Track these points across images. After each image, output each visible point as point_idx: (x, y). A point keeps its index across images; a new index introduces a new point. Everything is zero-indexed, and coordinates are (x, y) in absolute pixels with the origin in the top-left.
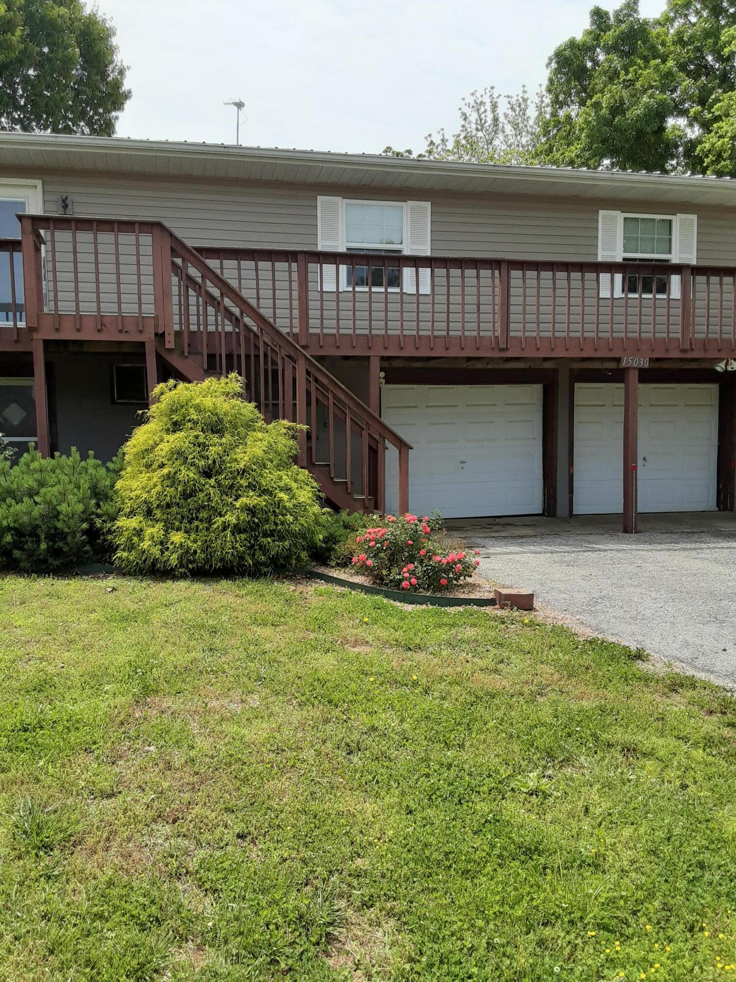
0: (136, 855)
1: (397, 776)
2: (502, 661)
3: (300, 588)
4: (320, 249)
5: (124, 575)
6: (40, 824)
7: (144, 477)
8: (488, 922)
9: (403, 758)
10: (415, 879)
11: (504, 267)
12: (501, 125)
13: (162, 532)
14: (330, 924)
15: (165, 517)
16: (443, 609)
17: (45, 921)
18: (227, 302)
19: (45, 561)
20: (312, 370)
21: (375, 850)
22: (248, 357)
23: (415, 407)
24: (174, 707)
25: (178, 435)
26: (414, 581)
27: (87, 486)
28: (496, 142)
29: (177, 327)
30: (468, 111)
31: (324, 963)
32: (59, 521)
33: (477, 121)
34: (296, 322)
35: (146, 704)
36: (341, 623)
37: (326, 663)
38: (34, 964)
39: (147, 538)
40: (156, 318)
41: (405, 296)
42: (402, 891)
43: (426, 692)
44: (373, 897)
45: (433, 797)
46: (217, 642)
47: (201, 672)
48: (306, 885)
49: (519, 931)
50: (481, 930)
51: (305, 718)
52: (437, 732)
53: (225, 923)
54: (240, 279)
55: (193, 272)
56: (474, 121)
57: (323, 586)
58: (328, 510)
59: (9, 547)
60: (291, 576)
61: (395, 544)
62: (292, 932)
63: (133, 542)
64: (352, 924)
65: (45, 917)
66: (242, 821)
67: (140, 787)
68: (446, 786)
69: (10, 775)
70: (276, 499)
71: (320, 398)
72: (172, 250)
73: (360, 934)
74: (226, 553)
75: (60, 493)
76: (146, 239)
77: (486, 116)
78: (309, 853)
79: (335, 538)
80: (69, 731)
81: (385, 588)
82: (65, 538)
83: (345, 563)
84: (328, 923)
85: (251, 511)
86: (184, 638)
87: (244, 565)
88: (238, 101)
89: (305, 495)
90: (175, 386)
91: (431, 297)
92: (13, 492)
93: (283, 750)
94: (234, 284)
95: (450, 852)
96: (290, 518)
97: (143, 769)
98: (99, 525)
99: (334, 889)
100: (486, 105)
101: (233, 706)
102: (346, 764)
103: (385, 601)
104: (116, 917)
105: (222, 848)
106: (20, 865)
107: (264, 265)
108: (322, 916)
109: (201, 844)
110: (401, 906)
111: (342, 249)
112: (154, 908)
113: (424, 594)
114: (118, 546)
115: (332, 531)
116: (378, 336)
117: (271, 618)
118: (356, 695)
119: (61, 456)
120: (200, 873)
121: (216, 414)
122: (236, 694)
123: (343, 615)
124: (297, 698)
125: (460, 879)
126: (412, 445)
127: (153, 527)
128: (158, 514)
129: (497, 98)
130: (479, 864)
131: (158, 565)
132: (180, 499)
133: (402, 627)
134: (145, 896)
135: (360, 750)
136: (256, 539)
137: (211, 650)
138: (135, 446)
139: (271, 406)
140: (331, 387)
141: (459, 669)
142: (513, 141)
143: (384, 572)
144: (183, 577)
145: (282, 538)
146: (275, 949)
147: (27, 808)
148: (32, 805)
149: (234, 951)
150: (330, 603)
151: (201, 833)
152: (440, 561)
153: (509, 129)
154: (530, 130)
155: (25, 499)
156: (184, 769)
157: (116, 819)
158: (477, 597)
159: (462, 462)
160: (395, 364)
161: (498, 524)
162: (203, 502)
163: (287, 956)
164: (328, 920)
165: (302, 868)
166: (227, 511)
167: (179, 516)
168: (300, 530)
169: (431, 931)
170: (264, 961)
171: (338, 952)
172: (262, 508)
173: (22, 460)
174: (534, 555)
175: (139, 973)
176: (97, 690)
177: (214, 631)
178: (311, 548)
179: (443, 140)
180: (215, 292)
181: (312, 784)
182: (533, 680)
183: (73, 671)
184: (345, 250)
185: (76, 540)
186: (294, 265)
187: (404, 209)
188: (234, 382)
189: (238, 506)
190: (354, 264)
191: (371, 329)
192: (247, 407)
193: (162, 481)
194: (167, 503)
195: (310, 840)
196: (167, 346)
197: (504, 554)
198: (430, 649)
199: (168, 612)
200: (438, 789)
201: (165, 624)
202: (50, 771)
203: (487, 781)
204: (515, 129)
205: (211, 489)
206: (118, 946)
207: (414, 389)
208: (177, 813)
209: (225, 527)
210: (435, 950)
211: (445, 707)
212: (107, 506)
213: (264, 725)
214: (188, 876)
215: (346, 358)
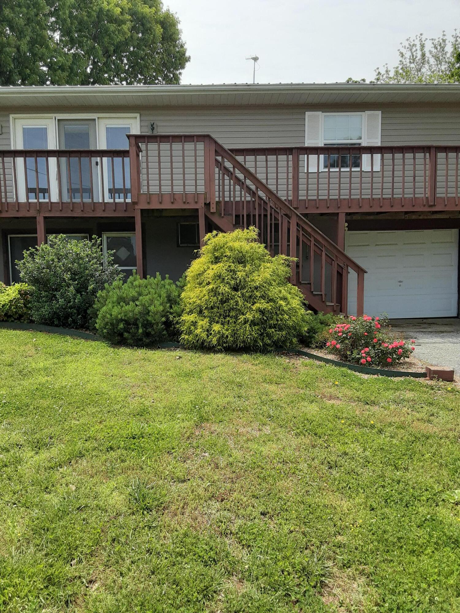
0: (200, 519)
1: (362, 485)
2: (433, 415)
3: (293, 361)
4: (306, 145)
5: (185, 349)
6: (144, 495)
7: (198, 290)
8: (429, 586)
9: (367, 474)
10: (378, 553)
11: (433, 151)
12: (426, 59)
13: (208, 324)
14: (323, 575)
15: (210, 314)
16: (389, 378)
17: (148, 554)
18: (248, 182)
19: (141, 340)
20: (301, 223)
21: (351, 531)
22: (260, 215)
23: (368, 245)
24: (219, 430)
25: (219, 265)
26: (369, 359)
27: (165, 295)
28: (423, 70)
29: (217, 199)
30: (404, 51)
31: (319, 600)
32: (149, 316)
33: (410, 57)
34: (290, 193)
35: (201, 427)
36: (321, 385)
37: (312, 409)
38: (143, 579)
39: (199, 327)
40: (205, 194)
41: (363, 173)
42: (370, 560)
43: (380, 432)
44: (350, 561)
45: (389, 501)
46: (242, 391)
47: (234, 410)
48: (306, 549)
49: (451, 594)
50: (425, 590)
51: (300, 443)
52: (389, 459)
53: (256, 567)
54: (256, 167)
55: (228, 165)
56: (409, 57)
57: (307, 361)
58: (310, 312)
59: (122, 331)
60: (286, 353)
61: (356, 334)
62: (299, 578)
63: (191, 329)
64: (337, 577)
65: (149, 551)
66: (263, 504)
67: (201, 477)
68: (396, 494)
69: (126, 464)
70: (278, 305)
71: (305, 241)
72: (216, 151)
73: (343, 584)
74: (246, 338)
75: (150, 300)
76: (200, 146)
77: (416, 53)
78: (307, 529)
79: (314, 330)
80: (159, 440)
81: (348, 363)
82: (152, 326)
83: (321, 346)
84: (322, 575)
85: (262, 312)
86: (223, 388)
87: (257, 346)
88: (254, 57)
89: (295, 303)
90: (217, 235)
91: (381, 173)
92: (124, 298)
93: (287, 462)
94: (252, 170)
95: (401, 538)
96: (286, 317)
97: (202, 467)
98: (171, 319)
99: (324, 553)
100: (417, 46)
101: (254, 433)
102: (328, 474)
103: (349, 371)
104: (190, 556)
105: (252, 520)
106: (133, 518)
107: (272, 158)
108: (317, 570)
109: (239, 516)
110: (369, 569)
111: (321, 145)
112: (212, 553)
113: (375, 368)
114: (182, 331)
115: (312, 325)
116: (344, 199)
117: (275, 379)
118: (332, 431)
119: (150, 278)
120: (239, 534)
121: (242, 252)
122: (256, 425)
123: (321, 380)
124: (294, 430)
125: (409, 556)
126: (367, 270)
127: (203, 320)
128: (206, 313)
129: (425, 41)
130: (421, 547)
131: (205, 344)
132: (219, 304)
133: (361, 389)
134: (206, 545)
135: (337, 467)
136: (265, 329)
137: (239, 397)
138: (192, 272)
139: (273, 246)
140: (313, 233)
141: (403, 419)
142: (435, 68)
143: (348, 353)
144: (220, 351)
145: (281, 329)
146: (288, 587)
147: (137, 485)
148: (140, 483)
149: (262, 586)
150: (312, 372)
151: (238, 509)
152: (387, 347)
153: (432, 61)
154: (447, 60)
155: (131, 303)
156: (227, 469)
157: (187, 496)
158: (413, 372)
159: (400, 282)
160: (355, 217)
161: (425, 323)
162: (233, 306)
163: (296, 593)
164: (322, 572)
165: (303, 538)
166: (247, 311)
167: (218, 314)
168: (292, 325)
169: (390, 587)
170: (281, 594)
171: (328, 594)
172: (269, 311)
173: (129, 280)
174: (452, 344)
175: (205, 592)
176: (173, 417)
177: (240, 386)
178: (299, 336)
179: (387, 71)
180: (241, 176)
181: (307, 485)
182: (455, 429)
183: (159, 405)
184: (323, 145)
185: (158, 327)
186: (290, 157)
187: (363, 117)
188: (253, 232)
189: (254, 309)
190: (329, 153)
191: (340, 195)
192: (259, 247)
193: (209, 293)
194: (212, 306)
195: (307, 521)
196: (212, 211)
197: (431, 343)
198: (382, 404)
199: (213, 372)
200: (391, 496)
201: (211, 380)
202: (148, 463)
203: (426, 493)
204: (436, 60)
205: (238, 298)
206: (191, 574)
207: (367, 233)
208: (223, 495)
209: (246, 322)
210: (393, 600)
211: (394, 443)
212: (176, 307)
213: (274, 446)
214: (232, 535)
215: (322, 214)
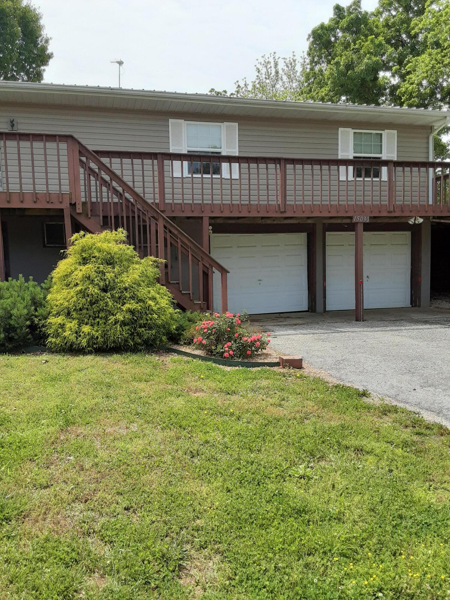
0: (62, 522)
1: (221, 470)
2: (284, 400)
3: (162, 358)
4: (171, 151)
5: (53, 352)
6: (3, 506)
7: (65, 292)
8: (275, 555)
9: (224, 459)
10: (232, 531)
11: (282, 163)
12: (280, 76)
13: (77, 326)
15: (79, 316)
16: (248, 369)
17: (7, 564)
18: (114, 184)
19: (3, 345)
20: (168, 226)
21: (208, 514)
22: (128, 217)
23: (231, 247)
24: (85, 433)
25: (87, 267)
26: (231, 352)
27: (29, 298)
28: (278, 86)
29: (83, 200)
30: (260, 67)
31: (177, 582)
32: (12, 320)
33: (266, 73)
34: (157, 196)
35: (67, 431)
36: (188, 379)
37: (178, 403)
39: (68, 329)
40: (71, 194)
41: (223, 180)
42: (224, 538)
43: (238, 419)
44: (206, 542)
45: (243, 482)
46: (111, 392)
47: (102, 411)
48: (167, 536)
49: (294, 559)
50: (271, 559)
51: (166, 437)
52: (245, 443)
53: (118, 561)
54: (122, 170)
55: (93, 165)
56: (264, 73)
57: (176, 357)
58: (179, 310)
60: (156, 351)
61: (220, 330)
62: (158, 565)
63: (59, 332)
64: (194, 559)
65: (7, 561)
66: (128, 500)
67: (65, 481)
68: (250, 475)
70: (147, 305)
71: (173, 242)
72: (80, 152)
73: (199, 564)
74: (117, 338)
75: (12, 303)
76: (63, 146)
77: (271, 70)
78: (168, 517)
79: (183, 327)
80: (20, 448)
81: (213, 357)
82: (16, 330)
83: (189, 343)
84: (180, 559)
85: (132, 312)
86: (91, 390)
87: (128, 345)
88: (119, 60)
89: (164, 302)
90: (84, 235)
91: (239, 180)
93: (152, 457)
94: (118, 173)
95: (253, 514)
96: (155, 316)
97: (66, 471)
98: (36, 322)
99: (183, 538)
100: (271, 63)
101: (121, 431)
102: (190, 463)
103: (214, 365)
104: (51, 560)
105: (115, 516)
107: (137, 161)
108: (175, 554)
109: (102, 514)
110: (223, 547)
111: (185, 152)
112: (73, 554)
113: (237, 360)
114: (49, 335)
115: (181, 323)
116: (208, 204)
117: (144, 377)
118: (196, 422)
119: (12, 280)
120: (102, 532)
121: (110, 253)
122: (123, 424)
123: (188, 374)
124: (160, 425)
125: (259, 530)
126: (229, 270)
127: (71, 322)
128: (74, 314)
129: (278, 59)
130: (270, 520)
131: (74, 346)
132: (88, 305)
133: (224, 381)
134: (68, 547)
135: (198, 455)
136: (135, 329)
137: (107, 397)
138: (58, 273)
139: (142, 247)
140: (179, 236)
141: (258, 405)
142: (288, 85)
143: (213, 348)
144: (90, 353)
145: (150, 328)
146: (148, 575)
149: (123, 578)
150: (180, 367)
151: (102, 508)
152: (247, 340)
153: (285, 78)
154: (298, 79)
156: (92, 470)
157: (50, 501)
158: (269, 361)
159: (260, 280)
160: (218, 221)
161: (282, 317)
162: (102, 307)
163: (155, 579)
164: (180, 557)
165: (164, 527)
166: (117, 312)
167: (87, 316)
168: (162, 323)
169: (241, 561)
170: (141, 582)
171: (186, 575)
172: (138, 311)
174: (303, 335)
175: (65, 593)
176: (37, 423)
177: (109, 386)
178: (168, 334)
179: (245, 85)
180: (107, 178)
181: (170, 476)
182: (302, 410)
183: (22, 412)
184: (186, 152)
185: (22, 332)
186: (155, 162)
187: (222, 127)
188: (121, 233)
189: (124, 310)
190: (192, 161)
191: (203, 200)
192: (128, 249)
193: (77, 294)
194: (80, 308)
195: (169, 510)
196: (77, 212)
197: (285, 335)
198: (241, 393)
199: (81, 375)
200: (246, 477)
201: (79, 382)
202: (8, 473)
203: (275, 471)
204: (289, 78)
205: (108, 299)
206: (52, 577)
207: (230, 236)
208: (87, 496)
209: (116, 322)
210: (244, 572)
211: (250, 428)
212: (41, 310)
213: (140, 442)
214: (94, 534)
215: (188, 218)
